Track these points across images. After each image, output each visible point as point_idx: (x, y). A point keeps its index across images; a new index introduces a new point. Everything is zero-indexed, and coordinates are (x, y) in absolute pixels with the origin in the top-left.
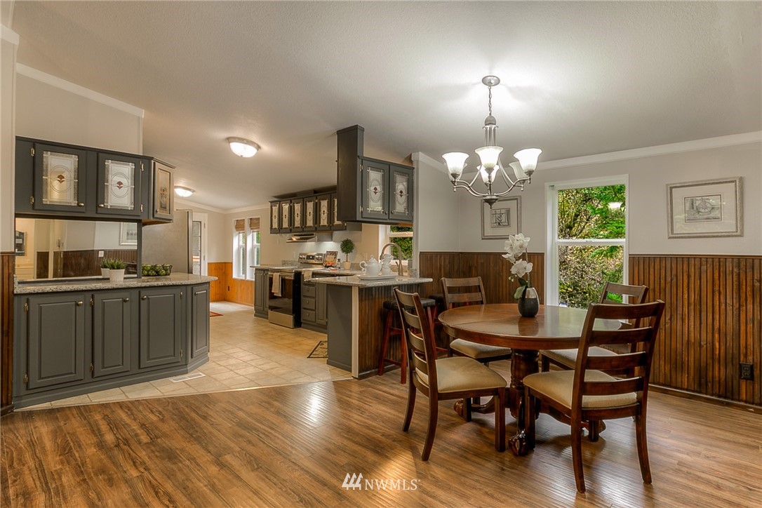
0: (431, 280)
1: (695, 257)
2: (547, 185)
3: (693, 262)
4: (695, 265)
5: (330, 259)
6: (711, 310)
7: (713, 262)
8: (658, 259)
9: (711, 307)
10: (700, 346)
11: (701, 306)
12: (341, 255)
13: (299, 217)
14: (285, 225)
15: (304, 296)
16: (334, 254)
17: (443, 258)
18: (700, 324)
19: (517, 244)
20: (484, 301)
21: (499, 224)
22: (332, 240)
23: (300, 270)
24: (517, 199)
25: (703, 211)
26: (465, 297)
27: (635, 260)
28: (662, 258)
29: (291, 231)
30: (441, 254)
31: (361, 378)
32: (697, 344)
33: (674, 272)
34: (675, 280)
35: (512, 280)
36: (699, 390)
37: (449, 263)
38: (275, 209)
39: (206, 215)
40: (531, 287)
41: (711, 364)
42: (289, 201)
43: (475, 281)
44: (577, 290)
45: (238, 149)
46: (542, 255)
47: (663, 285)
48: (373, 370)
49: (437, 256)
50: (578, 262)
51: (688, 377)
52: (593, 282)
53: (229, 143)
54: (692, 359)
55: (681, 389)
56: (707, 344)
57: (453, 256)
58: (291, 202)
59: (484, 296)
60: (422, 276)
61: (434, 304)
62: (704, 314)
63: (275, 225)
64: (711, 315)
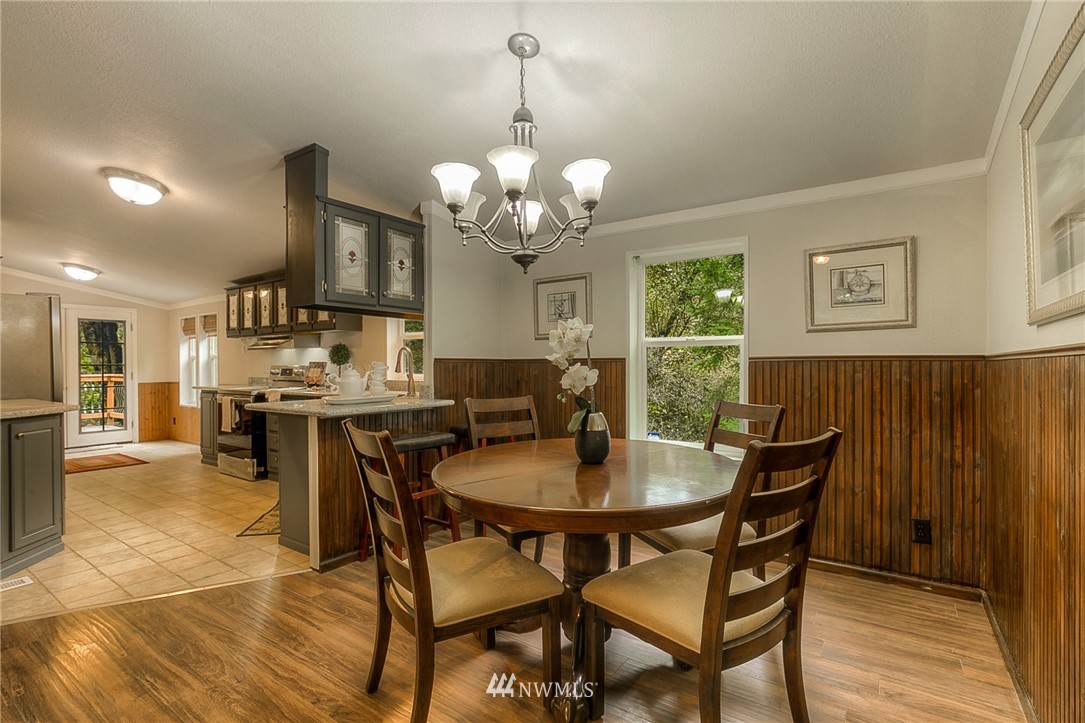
0: (452, 402)
1: (845, 359)
2: (629, 255)
3: (843, 368)
4: (845, 371)
5: (314, 374)
6: (869, 438)
7: (872, 366)
8: (792, 364)
9: (869, 434)
10: (854, 493)
11: (854, 434)
12: (330, 367)
13: (268, 311)
14: (248, 323)
15: (271, 431)
16: (321, 366)
17: (475, 368)
18: (854, 460)
19: (571, 335)
20: (537, 434)
21: (560, 316)
22: (319, 346)
23: (262, 391)
24: (585, 278)
25: (857, 289)
26: (506, 429)
27: (757, 366)
28: (798, 362)
29: (256, 333)
30: (472, 362)
31: (324, 569)
32: (849, 492)
33: (815, 384)
34: (816, 395)
35: (563, 400)
36: (851, 559)
37: (486, 376)
38: (234, 300)
39: (134, 311)
40: (597, 411)
41: (870, 521)
42: (252, 288)
43: (522, 403)
44: (675, 411)
45: (123, 189)
46: (622, 361)
47: (798, 403)
48: (349, 554)
49: (465, 366)
50: (674, 376)
51: (835, 541)
52: (693, 401)
53: (107, 176)
54: (841, 515)
55: (825, 559)
56: (863, 491)
57: (493, 367)
58: (256, 290)
59: (536, 426)
60: (439, 395)
61: (453, 440)
62: (858, 446)
63: (234, 324)
64: (869, 446)
